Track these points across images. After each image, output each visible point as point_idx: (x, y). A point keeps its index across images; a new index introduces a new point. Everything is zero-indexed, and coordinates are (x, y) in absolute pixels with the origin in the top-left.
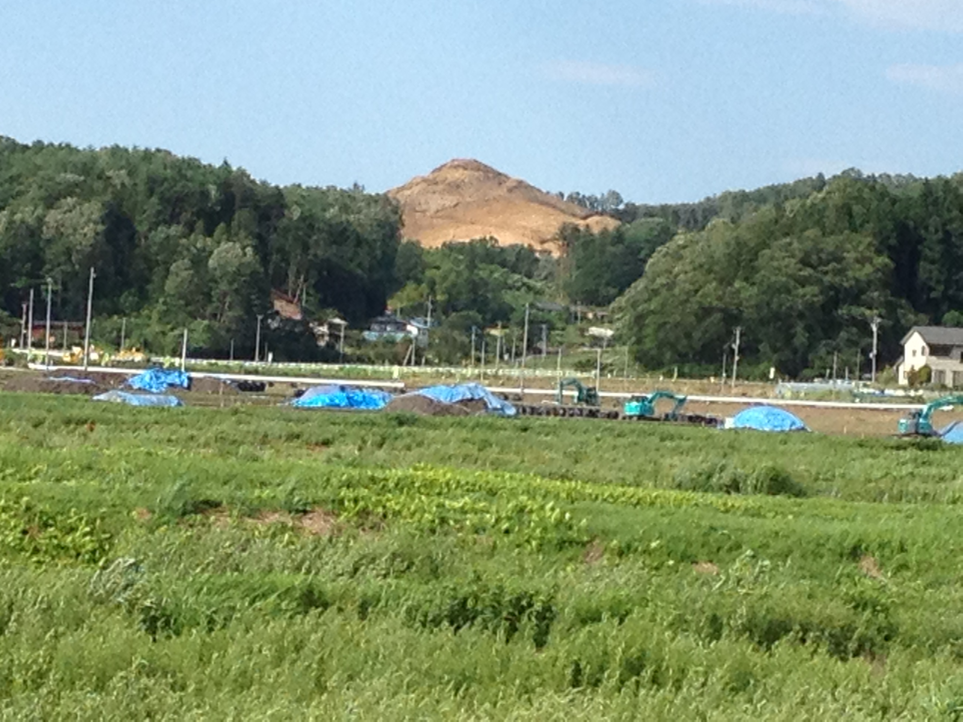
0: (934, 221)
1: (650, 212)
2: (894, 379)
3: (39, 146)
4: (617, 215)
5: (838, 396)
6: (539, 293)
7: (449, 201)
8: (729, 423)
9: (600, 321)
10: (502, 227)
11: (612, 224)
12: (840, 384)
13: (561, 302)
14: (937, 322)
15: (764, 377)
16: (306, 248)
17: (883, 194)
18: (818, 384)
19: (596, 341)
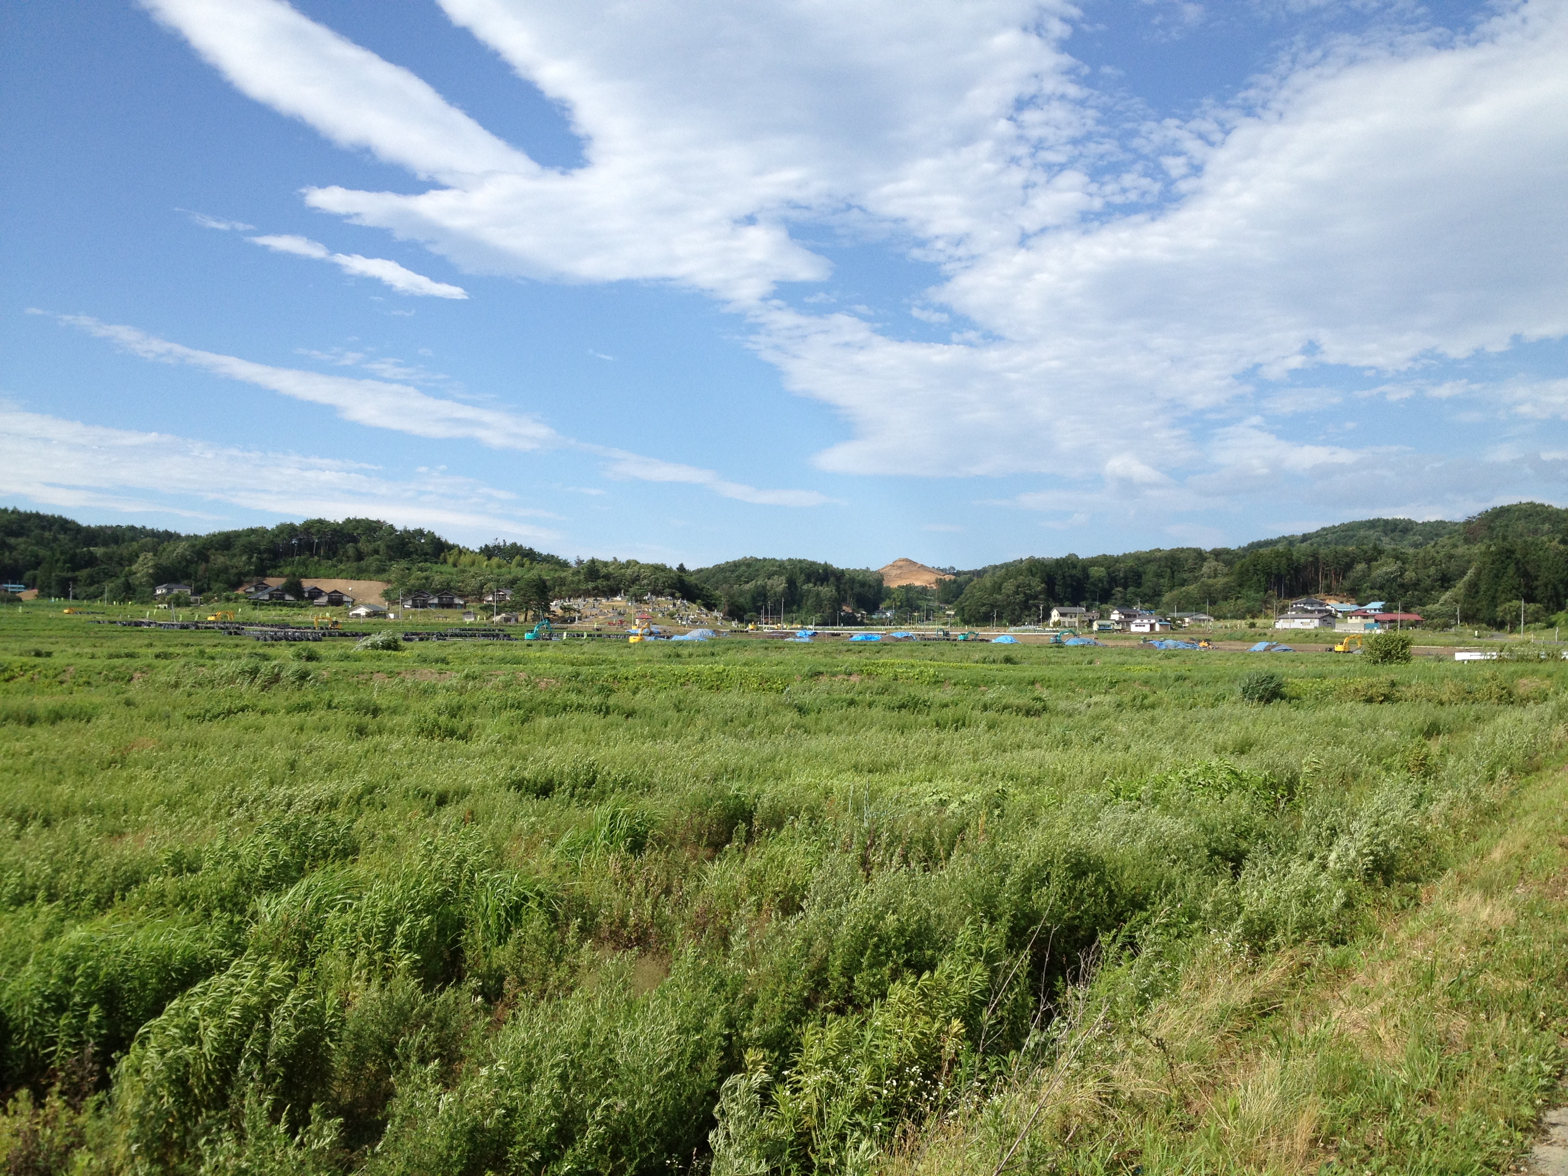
0: (1060, 572)
1: (965, 573)
2: (1048, 625)
3: (765, 559)
4: (954, 574)
5: (1029, 631)
6: (929, 600)
7: (899, 572)
8: (994, 641)
9: (950, 609)
10: (917, 579)
11: (953, 577)
12: (1031, 627)
13: (937, 604)
14: (1062, 605)
15: (1005, 626)
16: (852, 589)
17: (1043, 564)
18: (1023, 627)
19: (949, 616)
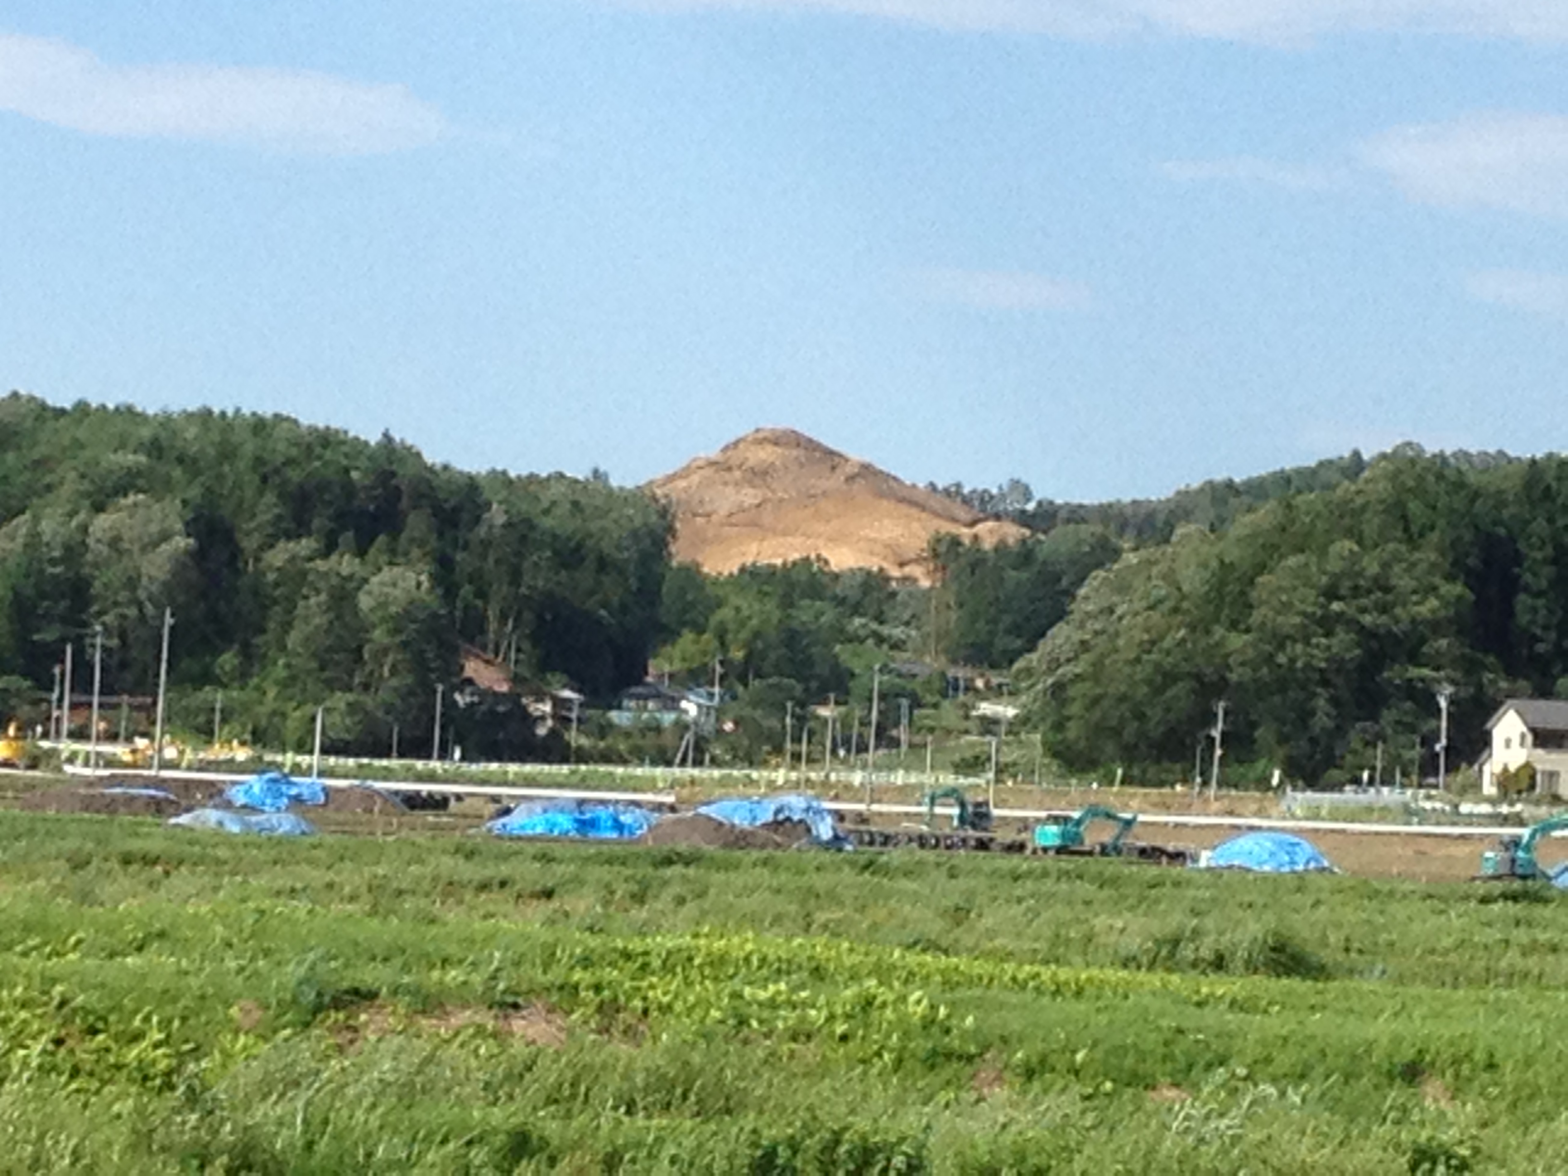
0: (1541, 527)
1: (1078, 516)
2: (1477, 785)
3: (82, 408)
4: (1023, 519)
5: (1385, 813)
6: (897, 646)
7: (749, 496)
8: (1206, 859)
9: (996, 692)
10: (833, 540)
12: (1388, 795)
13: (931, 663)
14: (1545, 692)
15: (1264, 784)
16: (516, 576)
17: (1460, 485)
18: (1349, 794)
19: (989, 725)
